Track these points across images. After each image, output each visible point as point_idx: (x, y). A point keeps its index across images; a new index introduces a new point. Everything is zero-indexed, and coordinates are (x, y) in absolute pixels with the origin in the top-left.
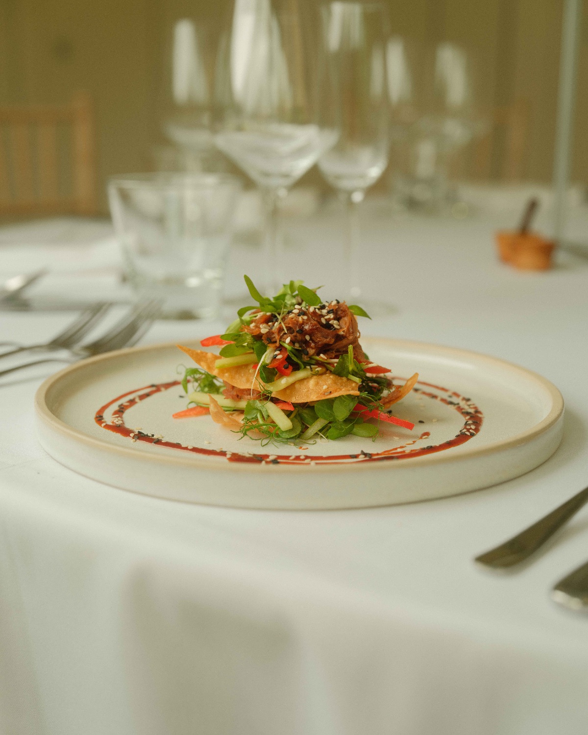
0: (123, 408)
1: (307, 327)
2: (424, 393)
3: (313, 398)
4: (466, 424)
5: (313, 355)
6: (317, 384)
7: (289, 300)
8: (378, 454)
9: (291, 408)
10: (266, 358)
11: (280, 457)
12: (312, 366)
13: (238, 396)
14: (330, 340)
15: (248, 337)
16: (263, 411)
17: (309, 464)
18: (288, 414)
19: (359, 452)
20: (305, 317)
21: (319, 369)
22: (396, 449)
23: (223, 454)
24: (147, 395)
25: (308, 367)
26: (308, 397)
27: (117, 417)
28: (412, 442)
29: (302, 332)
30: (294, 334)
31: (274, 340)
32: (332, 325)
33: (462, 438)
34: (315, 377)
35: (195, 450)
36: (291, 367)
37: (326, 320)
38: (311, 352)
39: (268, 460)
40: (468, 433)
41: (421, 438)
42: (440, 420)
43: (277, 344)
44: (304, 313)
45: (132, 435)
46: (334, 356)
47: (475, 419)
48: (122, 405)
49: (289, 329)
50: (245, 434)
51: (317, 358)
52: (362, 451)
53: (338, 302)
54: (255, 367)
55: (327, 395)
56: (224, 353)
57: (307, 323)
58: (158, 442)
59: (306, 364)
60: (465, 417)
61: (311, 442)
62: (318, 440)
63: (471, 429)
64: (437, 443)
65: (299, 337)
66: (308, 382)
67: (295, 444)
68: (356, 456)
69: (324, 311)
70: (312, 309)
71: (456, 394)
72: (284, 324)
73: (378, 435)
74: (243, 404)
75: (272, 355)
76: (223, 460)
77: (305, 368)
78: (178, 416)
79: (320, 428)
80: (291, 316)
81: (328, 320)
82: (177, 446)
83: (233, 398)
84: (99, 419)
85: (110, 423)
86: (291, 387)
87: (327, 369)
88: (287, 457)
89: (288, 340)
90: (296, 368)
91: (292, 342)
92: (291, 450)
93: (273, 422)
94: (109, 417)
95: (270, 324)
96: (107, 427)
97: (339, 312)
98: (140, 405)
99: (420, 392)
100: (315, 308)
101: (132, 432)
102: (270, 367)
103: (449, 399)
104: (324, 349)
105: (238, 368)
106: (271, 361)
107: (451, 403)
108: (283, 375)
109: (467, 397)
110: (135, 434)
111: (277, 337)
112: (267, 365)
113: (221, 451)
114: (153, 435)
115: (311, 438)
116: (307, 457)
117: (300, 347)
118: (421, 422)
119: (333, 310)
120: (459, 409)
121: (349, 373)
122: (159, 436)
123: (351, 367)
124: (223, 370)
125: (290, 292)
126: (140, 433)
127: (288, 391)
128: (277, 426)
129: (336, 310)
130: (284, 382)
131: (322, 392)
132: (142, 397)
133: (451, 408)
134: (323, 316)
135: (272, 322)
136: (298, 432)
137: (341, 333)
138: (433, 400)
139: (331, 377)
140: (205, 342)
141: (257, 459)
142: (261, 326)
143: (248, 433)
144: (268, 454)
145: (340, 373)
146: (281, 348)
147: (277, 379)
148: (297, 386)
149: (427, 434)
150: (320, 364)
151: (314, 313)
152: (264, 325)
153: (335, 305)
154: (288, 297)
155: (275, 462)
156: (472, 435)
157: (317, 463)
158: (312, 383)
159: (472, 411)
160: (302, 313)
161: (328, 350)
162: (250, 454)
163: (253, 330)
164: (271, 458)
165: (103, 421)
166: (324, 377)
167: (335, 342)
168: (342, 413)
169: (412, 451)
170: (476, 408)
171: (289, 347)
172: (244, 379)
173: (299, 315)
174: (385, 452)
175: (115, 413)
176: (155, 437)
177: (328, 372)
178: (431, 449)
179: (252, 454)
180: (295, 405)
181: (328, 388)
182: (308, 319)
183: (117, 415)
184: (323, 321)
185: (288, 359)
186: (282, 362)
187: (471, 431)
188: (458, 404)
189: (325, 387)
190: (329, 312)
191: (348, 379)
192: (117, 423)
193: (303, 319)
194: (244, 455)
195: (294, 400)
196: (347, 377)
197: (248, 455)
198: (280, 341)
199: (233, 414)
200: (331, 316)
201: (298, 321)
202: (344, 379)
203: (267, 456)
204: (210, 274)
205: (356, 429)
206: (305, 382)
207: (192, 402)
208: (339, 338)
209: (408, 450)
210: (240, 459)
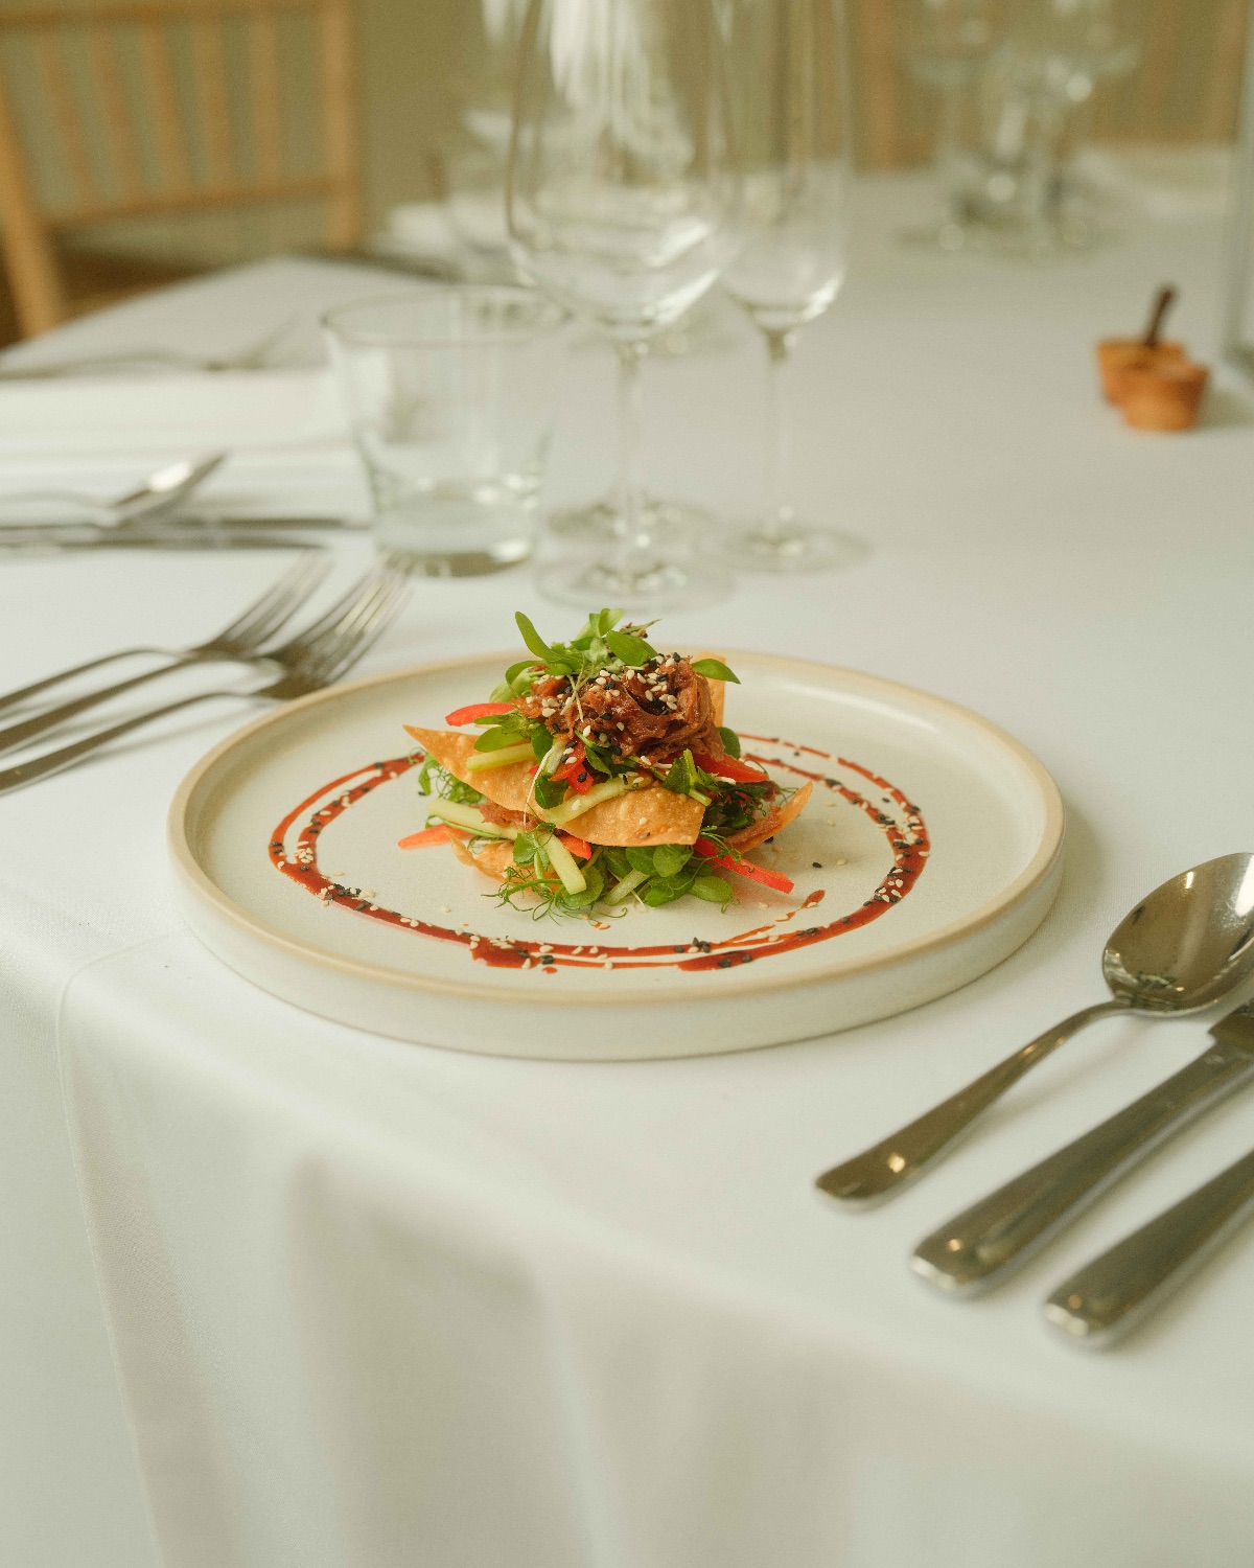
0: (319, 823)
1: (619, 710)
2: (844, 791)
3: (622, 840)
4: (891, 875)
5: (630, 755)
6: (631, 811)
7: (595, 651)
8: (723, 945)
9: (584, 854)
10: (549, 762)
11: (558, 948)
12: (630, 774)
13: (504, 820)
14: (659, 732)
15: (521, 721)
16: (542, 853)
17: (601, 965)
18: (581, 864)
19: (690, 941)
20: (616, 693)
21: (639, 780)
22: (754, 932)
23: (465, 938)
24: (364, 789)
25: (621, 776)
26: (615, 834)
27: (305, 847)
28: (786, 917)
29: (611, 717)
30: (599, 719)
31: (565, 727)
32: (664, 704)
33: (874, 908)
34: (630, 796)
35: (422, 928)
36: (590, 779)
37: (653, 693)
38: (628, 749)
39: (536, 954)
40: (886, 898)
41: (805, 905)
42: (849, 860)
43: (570, 734)
44: (615, 685)
45: (324, 891)
46: (666, 756)
47: (911, 861)
48: (317, 815)
49: (588, 712)
50: (507, 900)
51: (637, 759)
52: (695, 939)
53: (677, 658)
54: (533, 771)
55: (644, 839)
56: (481, 744)
57: (620, 704)
58: (364, 908)
59: (616, 770)
60: (897, 854)
61: (618, 911)
62: (630, 906)
63: (895, 887)
64: (825, 922)
65: (606, 724)
66: (618, 805)
67: (590, 917)
68: (683, 949)
69: (653, 677)
70: (630, 674)
71: (898, 795)
72: (582, 702)
73: (735, 897)
74: (512, 833)
75: (559, 756)
76: (464, 952)
77: (615, 776)
78: (406, 843)
79: (635, 886)
80: (595, 688)
81: (656, 695)
82: (393, 918)
83: (496, 822)
84: (276, 848)
85: (292, 861)
86: (589, 814)
87: (655, 778)
88: (568, 949)
89: (587, 731)
90: (601, 778)
91: (595, 734)
92: (578, 931)
93: (555, 875)
94: (293, 851)
95: (560, 696)
96: (288, 869)
97: (676, 681)
98: (351, 812)
99: (836, 788)
100: (636, 672)
101: (325, 883)
102: (554, 779)
103: (885, 809)
104: (648, 747)
105: (507, 770)
106: (557, 770)
107: (881, 819)
108: (576, 792)
109: (915, 802)
110: (329, 891)
111: (569, 724)
112: (549, 776)
113: (464, 934)
114: (358, 891)
115: (622, 901)
116: (602, 950)
117: (609, 740)
118: (817, 865)
119: (666, 676)
120: (894, 833)
121: (689, 787)
122: (368, 894)
123: (693, 779)
124: (480, 773)
125: (598, 635)
126: (338, 887)
127: (584, 821)
128: (561, 883)
129: (674, 676)
130: (576, 806)
131: (637, 829)
132: (355, 795)
133: (880, 831)
134: (649, 686)
135: (563, 692)
136: (597, 893)
137: (680, 716)
138: (857, 806)
139: (658, 795)
140: (454, 719)
141: (517, 954)
142: (544, 703)
143: (511, 898)
144: (538, 942)
145: (675, 787)
146: (575, 743)
147: (569, 798)
148: (599, 812)
149: (817, 896)
150: (640, 770)
151: (634, 681)
152: (550, 700)
153: (671, 667)
154: (594, 644)
155: (548, 960)
156: (894, 900)
157: (615, 966)
158: (623, 807)
159: (911, 839)
160: (612, 685)
161: (659, 745)
162: (509, 943)
163: (529, 710)
164: (544, 950)
165: (281, 854)
166: (647, 796)
167: (668, 734)
168: (668, 867)
169: (781, 937)
170: (922, 833)
171: (589, 743)
172: (514, 792)
173: (606, 689)
174: (735, 939)
175: (302, 838)
176: (361, 897)
177: (656, 783)
178: (815, 935)
179: (513, 941)
180: (593, 847)
181: (647, 823)
182: (622, 696)
183: (306, 843)
184: (649, 696)
185: (585, 763)
186: (575, 770)
187: (894, 892)
188: (893, 823)
189: (642, 821)
190: (659, 680)
191: (689, 798)
192: (304, 861)
193: (612, 696)
194: (498, 944)
195: (593, 838)
196: (686, 794)
197: (505, 946)
198: (574, 729)
199: (498, 845)
200: (664, 686)
201: (603, 700)
202: (682, 797)
203: (536, 947)
205: (700, 887)
206: (614, 804)
207: (434, 816)
208: (676, 726)
209: (773, 936)
210: (490, 953)
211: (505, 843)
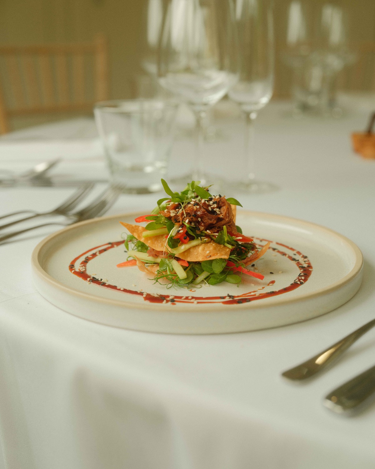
0: (88, 260)
1: (199, 213)
2: (279, 252)
3: (200, 259)
4: (300, 276)
5: (203, 230)
6: (203, 250)
7: (190, 194)
8: (238, 296)
9: (186, 265)
10: (173, 232)
11: (176, 297)
12: (202, 237)
13: (156, 255)
14: (213, 221)
15: (163, 218)
16: (170, 265)
17: (193, 302)
18: (185, 269)
19: (226, 295)
20: (198, 207)
21: (206, 239)
22: (250, 293)
23: (141, 294)
24: (105, 250)
25: (199, 238)
26: (197, 257)
27: (82, 266)
28: (262, 288)
29: (196, 216)
30: (191, 217)
31: (179, 220)
32: (215, 212)
33: (294, 286)
34: (203, 245)
35: (125, 291)
36: (188, 238)
37: (212, 208)
38: (202, 228)
39: (168, 299)
40: (299, 283)
41: (268, 285)
42: (284, 272)
43: (181, 223)
44: (197, 204)
45: (88, 279)
46: (216, 231)
47: (306, 272)
48: (87, 257)
49: (188, 214)
50: (157, 281)
51: (205, 232)
52: (228, 294)
53: (220, 196)
54: (167, 237)
55: (209, 258)
56: (148, 228)
57: (199, 211)
58: (104, 284)
59: (198, 236)
60: (300, 270)
61: (199, 286)
62: (203, 285)
63: (302, 279)
64: (277, 290)
65: (194, 219)
66: (198, 248)
67: (188, 288)
68: (224, 298)
69: (211, 202)
70: (203, 201)
71: (299, 253)
72: (185, 210)
73: (242, 282)
74: (159, 260)
75: (177, 230)
76: (140, 299)
77: (197, 238)
78: (120, 265)
79: (205, 277)
80: (190, 205)
81: (213, 209)
82: (114, 287)
83: (153, 256)
84: (72, 267)
85: (77, 270)
86: (188, 251)
87: (212, 239)
88: (181, 297)
89: (187, 221)
90: (192, 238)
91: (190, 222)
92: (184, 292)
93: (175, 273)
94: (78, 267)
95: (177, 210)
96: (76, 273)
97: (220, 203)
98: (99, 257)
99: (276, 251)
100: (205, 201)
101: (89, 277)
102: (175, 237)
103: (294, 257)
104: (210, 227)
105: (157, 237)
106: (176, 235)
107: (294, 260)
108: (183, 243)
109: (305, 255)
110: (90, 279)
111: (180, 219)
112: (173, 237)
113: (141, 292)
114: (101, 280)
115: (199, 283)
116: (193, 298)
117: (195, 225)
118: (271, 273)
119: (216, 202)
120: (298, 264)
121: (225, 242)
122: (105, 280)
123: (226, 238)
124: (148, 238)
125: (191, 189)
126: (94, 278)
127: (186, 253)
128: (177, 276)
129: (219, 202)
130: (183, 248)
131: (206, 255)
132: (101, 252)
133: (294, 263)
134: (210, 206)
135: (178, 208)
136: (190, 280)
137: (221, 216)
138: (284, 256)
139: (214, 245)
140: (138, 220)
141: (161, 299)
142: (171, 211)
143: (158, 280)
144: (169, 295)
145: (219, 242)
146: (183, 226)
147: (180, 245)
148: (191, 250)
149: (273, 282)
150: (207, 236)
151: (204, 203)
152: (173, 211)
153: (218, 199)
154: (189, 192)
155: (173, 301)
156: (302, 283)
157: (198, 303)
158: (201, 248)
159: (305, 265)
161: (213, 227)
162: (158, 295)
163: (166, 214)
164: (171, 298)
165: (73, 268)
166: (209, 244)
167: (217, 222)
168: (218, 269)
169: (260, 294)
170: (309, 263)
171: (188, 225)
172: (160, 244)
173: (194, 206)
174: (243, 295)
175: (82, 263)
176: (103, 281)
177: (212, 241)
178: (273, 294)
180: (189, 262)
181: (210, 253)
182: (200, 208)
183: (83, 265)
184: (210, 209)
185: (187, 233)
186: (183, 235)
187: (301, 281)
188: (298, 260)
189: (208, 252)
190: (214, 203)
191: (225, 246)
192: (82, 270)
193: (196, 208)
194: (154, 295)
195: (189, 259)
196: (224, 245)
197: (156, 296)
198: (182, 221)
199: (153, 266)
200: (215, 205)
201: (193, 209)
202: (222, 246)
203: (168, 296)
204: (159, 164)
205: (228, 278)
206: (197, 248)
207: (130, 257)
208: (220, 220)
209: (257, 294)
210: (150, 298)
211: (156, 265)
